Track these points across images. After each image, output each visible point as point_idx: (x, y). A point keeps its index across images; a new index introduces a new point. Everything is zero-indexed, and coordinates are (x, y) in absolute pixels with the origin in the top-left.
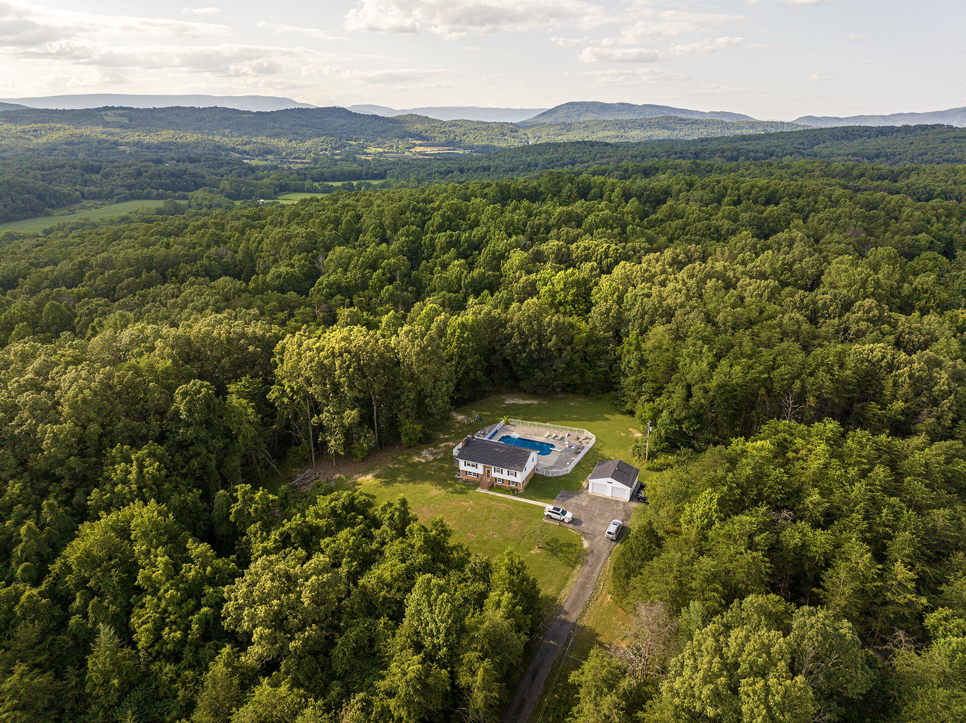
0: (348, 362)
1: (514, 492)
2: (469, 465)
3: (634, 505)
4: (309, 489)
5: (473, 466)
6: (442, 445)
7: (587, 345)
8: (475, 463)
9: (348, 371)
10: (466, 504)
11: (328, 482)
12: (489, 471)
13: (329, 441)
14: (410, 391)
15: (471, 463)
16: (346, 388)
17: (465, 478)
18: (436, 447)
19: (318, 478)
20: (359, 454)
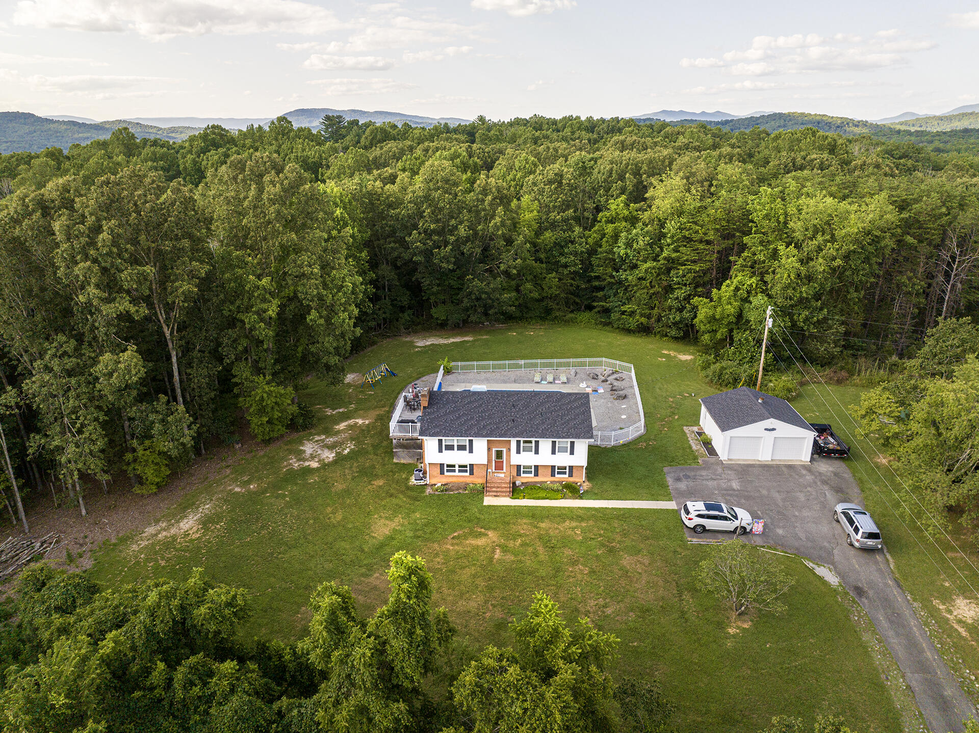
0: (91, 220)
1: (572, 490)
2: (450, 448)
3: (825, 467)
4: (11, 593)
5: (461, 448)
6: (342, 426)
7: (538, 233)
8: (465, 441)
9: (92, 243)
10: (481, 542)
11: (71, 559)
12: (499, 454)
13: (60, 449)
14: (264, 300)
15: (455, 441)
16: (92, 290)
17: (439, 481)
18: (328, 432)
19: (41, 556)
20: (149, 473)
